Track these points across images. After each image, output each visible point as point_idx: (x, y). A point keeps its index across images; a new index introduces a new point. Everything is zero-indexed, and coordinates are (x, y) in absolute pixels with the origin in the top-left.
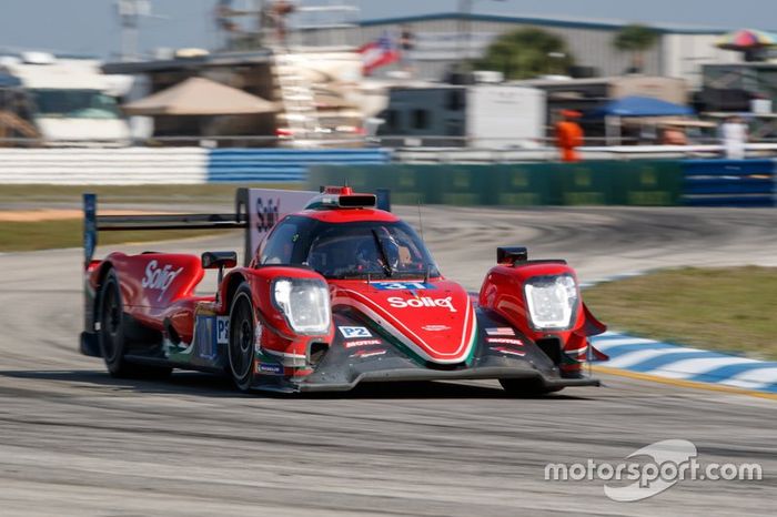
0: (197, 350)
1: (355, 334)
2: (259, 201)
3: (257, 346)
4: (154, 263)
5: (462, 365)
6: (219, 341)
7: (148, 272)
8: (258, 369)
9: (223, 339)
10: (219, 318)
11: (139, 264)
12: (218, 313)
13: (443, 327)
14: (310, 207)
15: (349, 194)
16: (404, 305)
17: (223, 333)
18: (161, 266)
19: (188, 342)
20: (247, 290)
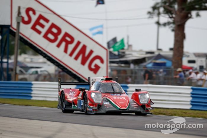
0: (78, 106)
1: (106, 103)
2: (92, 79)
3: (88, 105)
4: (71, 90)
5: (126, 109)
6: (82, 105)
7: (70, 92)
8: (88, 109)
9: (82, 104)
10: (82, 100)
11: (68, 90)
12: (81, 99)
13: (123, 102)
14: (101, 80)
15: (109, 77)
16: (116, 98)
17: (82, 103)
18: (72, 91)
19: (76, 105)
20: (86, 94)
